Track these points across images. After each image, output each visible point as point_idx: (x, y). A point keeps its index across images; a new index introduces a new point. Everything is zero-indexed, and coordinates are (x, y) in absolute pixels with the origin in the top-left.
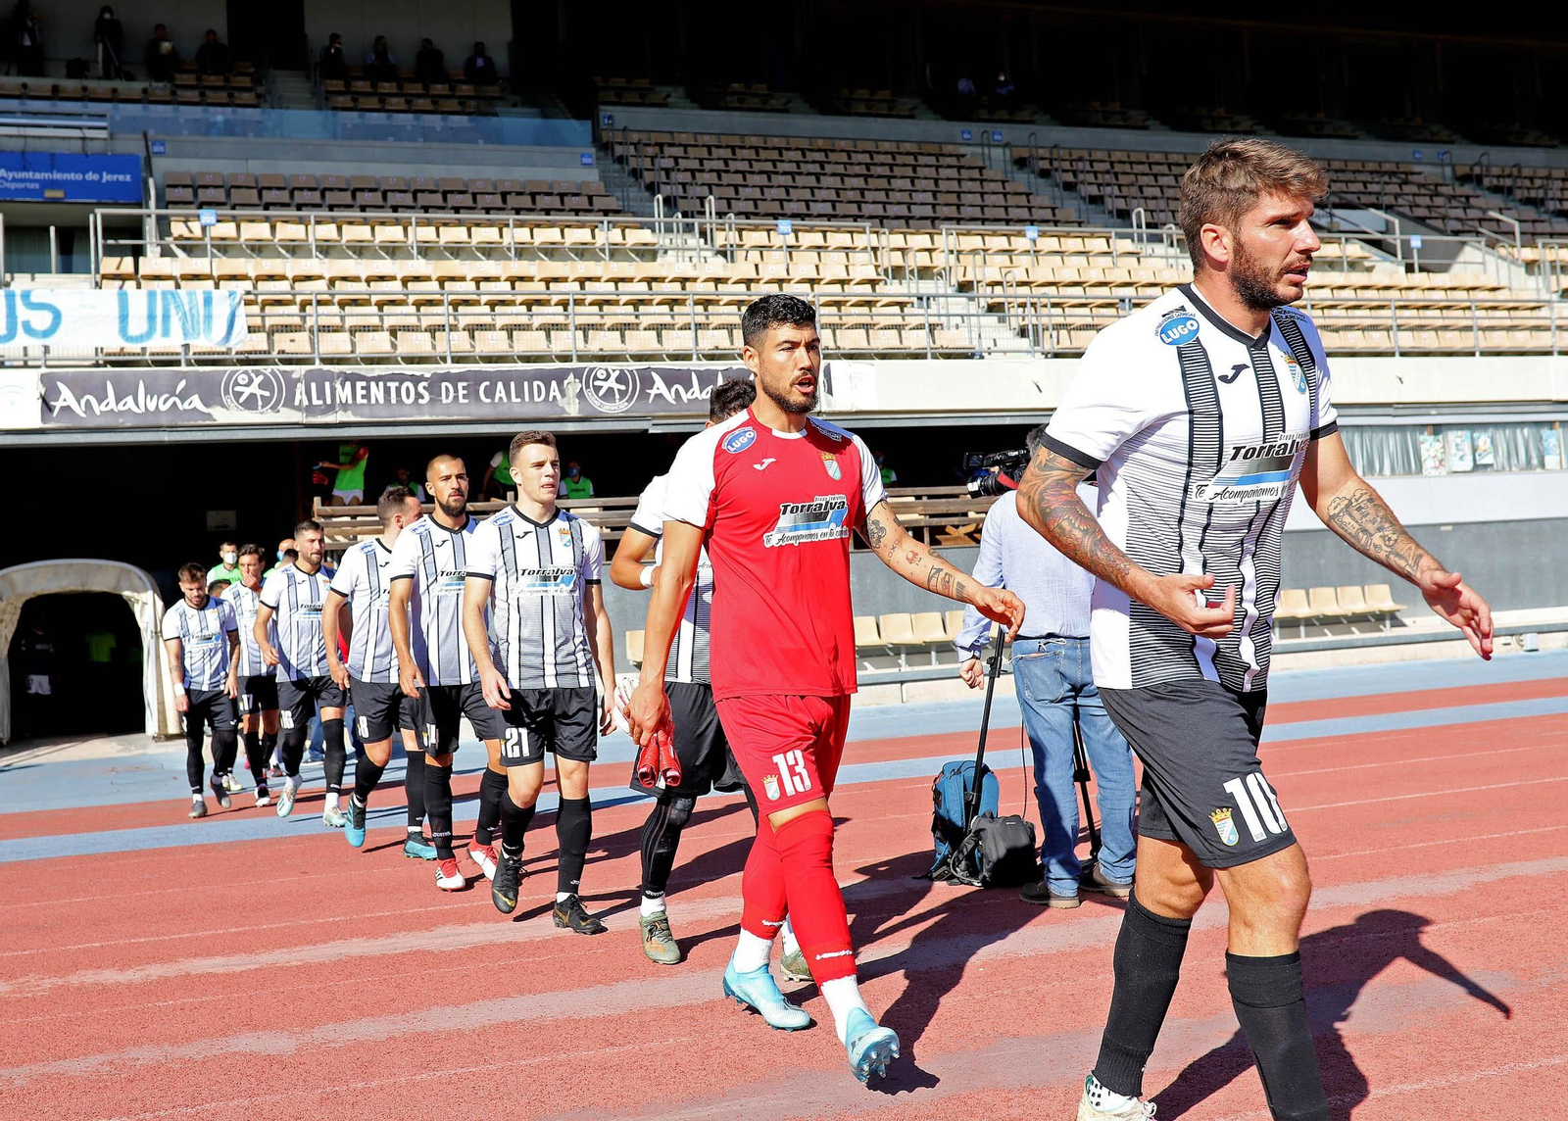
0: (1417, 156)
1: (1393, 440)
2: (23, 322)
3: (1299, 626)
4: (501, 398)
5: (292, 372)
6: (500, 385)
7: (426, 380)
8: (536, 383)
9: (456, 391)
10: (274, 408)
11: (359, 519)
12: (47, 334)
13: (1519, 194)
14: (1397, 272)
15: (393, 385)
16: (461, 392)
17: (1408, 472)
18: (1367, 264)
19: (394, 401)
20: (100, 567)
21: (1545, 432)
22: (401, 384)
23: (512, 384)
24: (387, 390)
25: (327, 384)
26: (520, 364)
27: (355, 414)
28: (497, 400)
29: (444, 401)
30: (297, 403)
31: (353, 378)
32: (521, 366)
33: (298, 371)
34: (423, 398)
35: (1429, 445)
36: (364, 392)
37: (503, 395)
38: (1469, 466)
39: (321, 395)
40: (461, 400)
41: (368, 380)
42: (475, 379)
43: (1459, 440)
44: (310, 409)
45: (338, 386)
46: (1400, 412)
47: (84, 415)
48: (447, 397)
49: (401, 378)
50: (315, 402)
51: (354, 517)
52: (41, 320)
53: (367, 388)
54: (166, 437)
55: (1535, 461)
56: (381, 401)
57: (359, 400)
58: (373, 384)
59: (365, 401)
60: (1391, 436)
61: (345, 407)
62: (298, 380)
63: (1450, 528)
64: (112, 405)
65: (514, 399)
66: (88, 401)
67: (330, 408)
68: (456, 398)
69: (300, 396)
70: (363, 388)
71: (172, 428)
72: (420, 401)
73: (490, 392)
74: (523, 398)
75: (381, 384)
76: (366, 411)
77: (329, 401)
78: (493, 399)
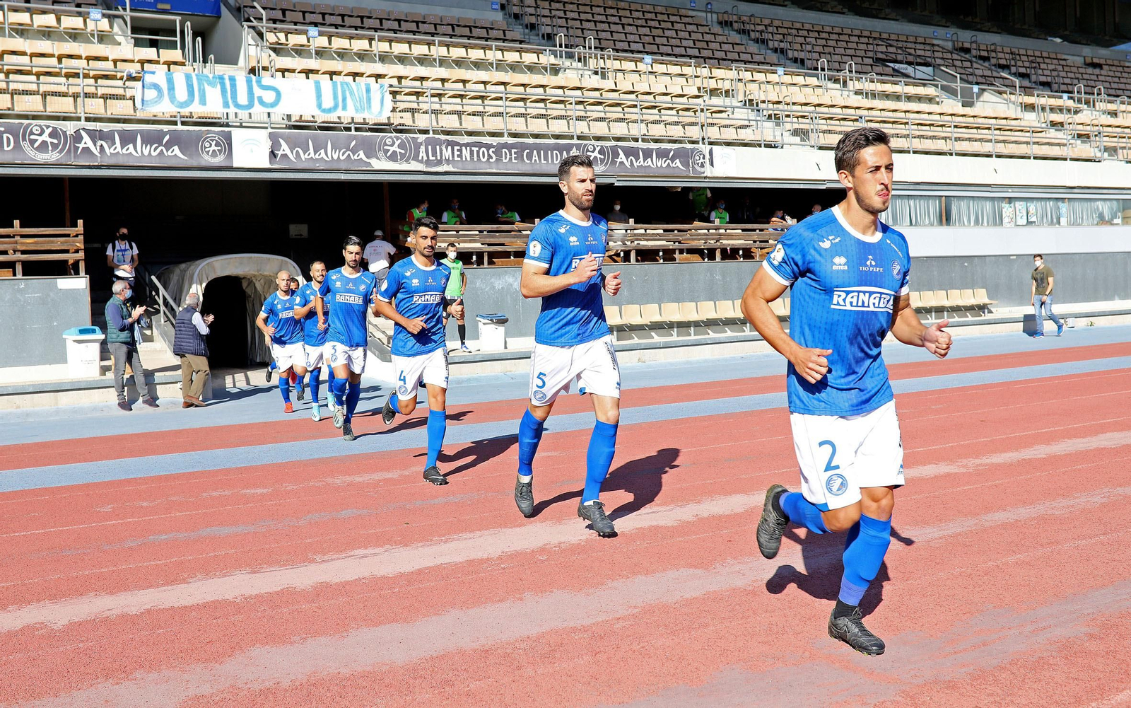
0: (935, 34)
1: (988, 206)
2: (258, 97)
3: (931, 312)
4: (535, 160)
5: (418, 138)
6: (535, 152)
7: (494, 147)
8: (555, 152)
9: (511, 155)
10: (407, 161)
11: (460, 233)
12: (273, 105)
13: (993, 61)
14: (958, 106)
15: (475, 149)
16: (513, 156)
17: (995, 224)
18: (937, 99)
19: (475, 160)
20: (269, 259)
21: (1060, 204)
22: (480, 149)
23: (542, 152)
24: (472, 152)
25: (438, 147)
26: (532, 139)
27: (454, 167)
28: (533, 161)
29: (504, 161)
30: (420, 158)
31: (452, 144)
32: (531, 141)
33: (422, 138)
34: (492, 158)
35: (1007, 209)
36: (459, 153)
37: (537, 158)
38: (1024, 222)
39: (434, 154)
40: (514, 161)
41: (461, 145)
42: (522, 147)
43: (1020, 207)
44: (428, 163)
45: (444, 148)
46: (994, 190)
47: (295, 161)
48: (506, 158)
49: (480, 145)
50: (431, 158)
51: (458, 232)
52: (269, 97)
53: (460, 151)
54: (343, 177)
55: (1055, 221)
56: (469, 159)
57: (456, 158)
58: (464, 148)
59: (459, 159)
60: (988, 203)
61: (448, 161)
62: (421, 144)
63: (1015, 257)
64: (312, 155)
65: (543, 161)
66: (297, 151)
67: (439, 162)
68: (511, 159)
69: (422, 154)
70: (458, 150)
71: (347, 171)
72: (491, 160)
73: (530, 156)
74: (548, 161)
75: (468, 148)
76: (460, 165)
77: (439, 158)
78: (531, 161)
